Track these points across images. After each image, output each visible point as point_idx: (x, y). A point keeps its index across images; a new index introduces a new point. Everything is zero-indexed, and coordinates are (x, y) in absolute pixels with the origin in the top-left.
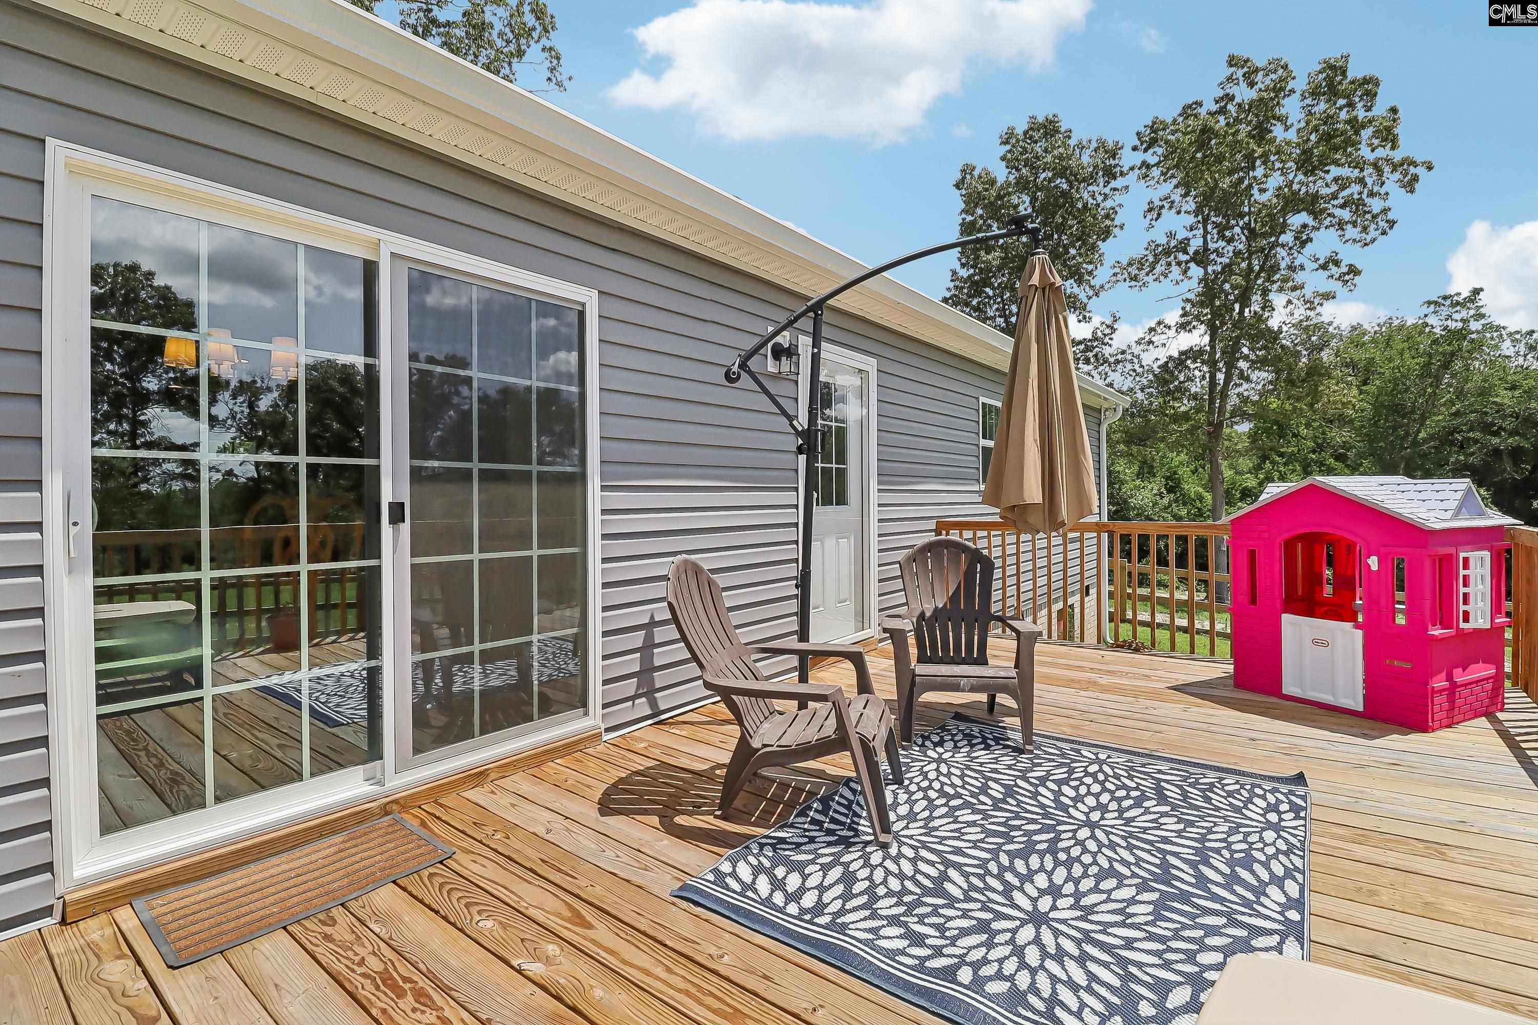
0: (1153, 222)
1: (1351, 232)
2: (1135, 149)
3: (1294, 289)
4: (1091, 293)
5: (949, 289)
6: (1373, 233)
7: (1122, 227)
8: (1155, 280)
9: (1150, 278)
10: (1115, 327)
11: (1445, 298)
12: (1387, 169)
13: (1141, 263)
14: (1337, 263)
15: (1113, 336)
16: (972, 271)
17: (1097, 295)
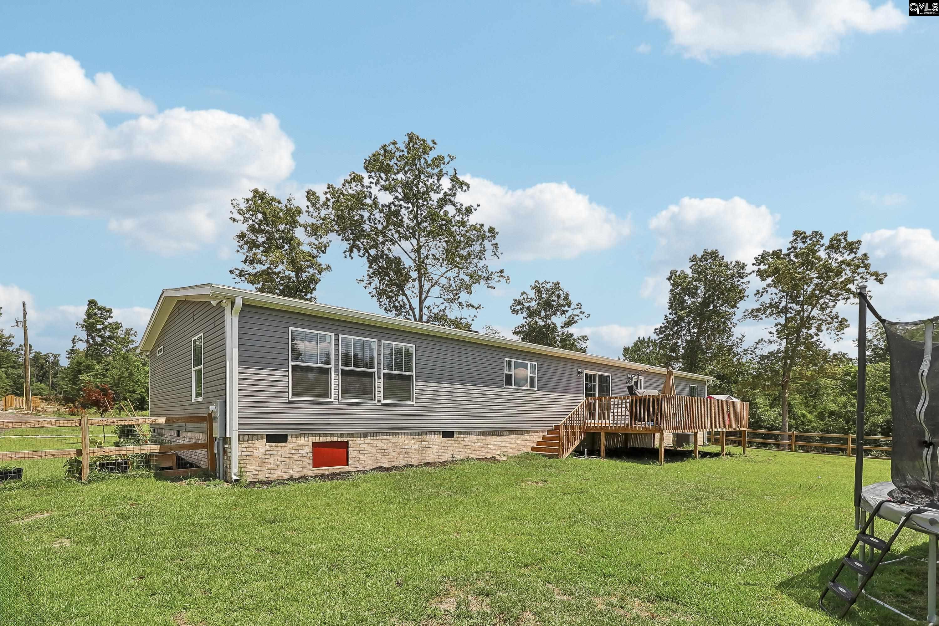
5: (663, 323)
7: (748, 297)
8: (766, 317)
9: (764, 316)
10: (743, 340)
13: (758, 310)
16: (675, 316)
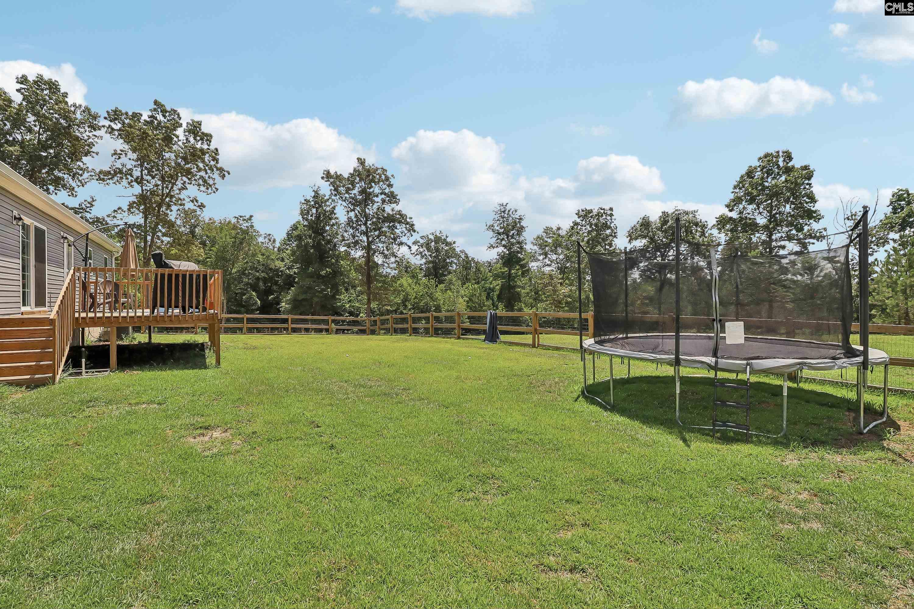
0: (116, 160)
1: (202, 188)
2: (105, 118)
3: (181, 205)
4: (79, 184)
6: (210, 191)
11: (241, 217)
12: (215, 169)
14: (197, 201)
15: (91, 208)
17: (83, 186)
